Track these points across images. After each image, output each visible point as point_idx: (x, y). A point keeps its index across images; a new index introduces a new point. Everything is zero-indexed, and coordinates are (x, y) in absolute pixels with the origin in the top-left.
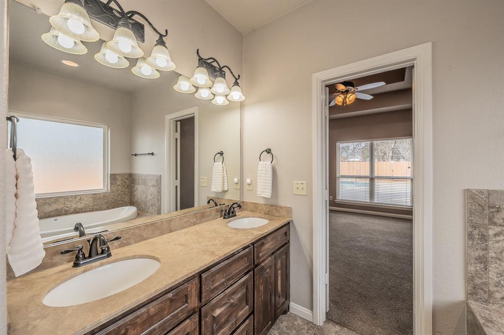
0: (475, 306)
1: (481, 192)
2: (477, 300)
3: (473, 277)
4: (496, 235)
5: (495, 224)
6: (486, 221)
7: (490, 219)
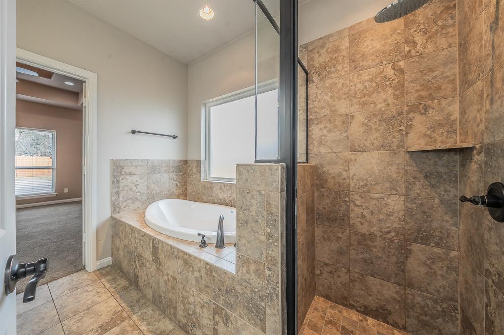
0: (115, 216)
1: (117, 160)
2: (115, 213)
3: (114, 203)
4: (122, 180)
5: (122, 175)
6: (119, 174)
7: (120, 173)
